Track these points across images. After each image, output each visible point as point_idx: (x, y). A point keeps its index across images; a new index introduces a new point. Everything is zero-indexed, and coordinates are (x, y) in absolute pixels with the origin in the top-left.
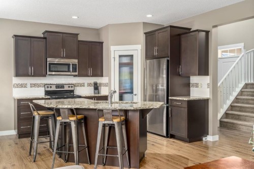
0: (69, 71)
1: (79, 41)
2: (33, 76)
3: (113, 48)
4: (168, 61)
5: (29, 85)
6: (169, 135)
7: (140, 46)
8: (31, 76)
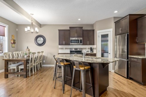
0: (79, 43)
1: (83, 30)
2: (65, 45)
3: (98, 32)
4: (128, 35)
5: (64, 49)
6: (129, 78)
7: (112, 29)
8: (64, 45)
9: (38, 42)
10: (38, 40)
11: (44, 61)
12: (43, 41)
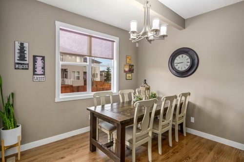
9: (177, 68)
10: (176, 61)
11: (193, 120)
12: (189, 64)
